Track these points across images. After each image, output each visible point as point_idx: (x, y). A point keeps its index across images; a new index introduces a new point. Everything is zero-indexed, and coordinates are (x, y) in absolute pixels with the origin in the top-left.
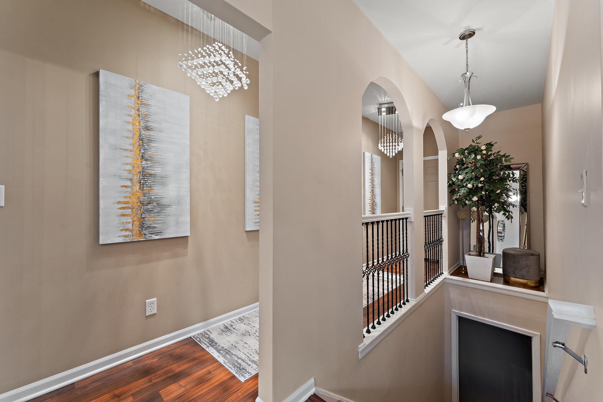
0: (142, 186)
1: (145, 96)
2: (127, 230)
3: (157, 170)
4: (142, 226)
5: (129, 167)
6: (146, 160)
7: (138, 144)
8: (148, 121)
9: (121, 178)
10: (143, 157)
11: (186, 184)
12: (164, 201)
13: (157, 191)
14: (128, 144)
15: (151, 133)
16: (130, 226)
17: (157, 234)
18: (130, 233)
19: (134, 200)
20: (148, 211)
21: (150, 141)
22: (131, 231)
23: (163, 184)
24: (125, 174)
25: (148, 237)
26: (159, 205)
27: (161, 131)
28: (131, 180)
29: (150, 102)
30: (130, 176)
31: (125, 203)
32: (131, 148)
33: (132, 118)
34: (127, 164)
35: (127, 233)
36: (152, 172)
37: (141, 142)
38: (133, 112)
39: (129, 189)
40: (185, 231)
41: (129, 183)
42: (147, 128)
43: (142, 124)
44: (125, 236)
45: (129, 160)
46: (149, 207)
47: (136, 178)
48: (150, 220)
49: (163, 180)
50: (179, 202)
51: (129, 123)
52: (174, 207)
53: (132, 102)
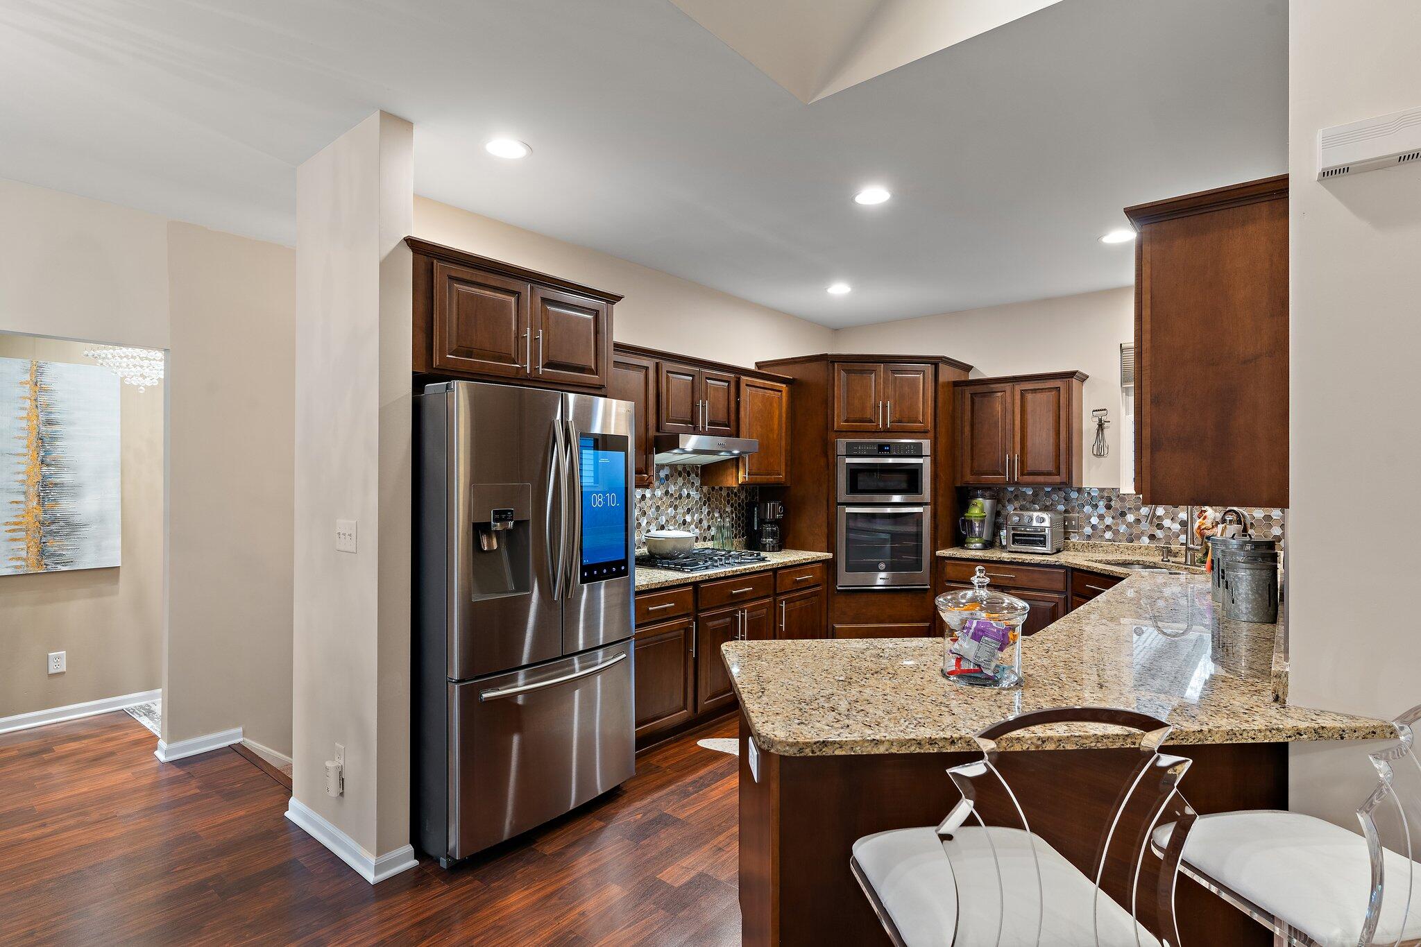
0: (42, 501)
1: (46, 379)
2: (18, 559)
3: (66, 478)
4: (42, 553)
5: (21, 477)
6: (48, 465)
7: (36, 444)
8: (51, 413)
9: (9, 491)
10: (42, 462)
11: (114, 496)
12: (77, 519)
13: (66, 506)
14: (20, 446)
15: (56, 428)
16: (24, 554)
17: (65, 564)
18: (23, 563)
19: (30, 519)
20: (51, 533)
21: (53, 439)
22: (24, 560)
23: (75, 496)
24: (16, 486)
25: (51, 568)
26: (68, 524)
27: (72, 424)
28: (24, 493)
29: (53, 387)
30: (24, 488)
31: (16, 524)
32: (24, 451)
33: (27, 411)
34: (19, 473)
35: (19, 563)
36: (58, 481)
37: (40, 441)
38: (28, 404)
39: (22, 506)
40: (113, 558)
41: (21, 498)
42: (49, 423)
43: (42, 418)
44: (16, 567)
45: (22, 468)
46: (53, 527)
47: (33, 491)
48: (53, 545)
49: (75, 490)
50: (102, 519)
51: (21, 418)
52: (94, 527)
53: (27, 391)
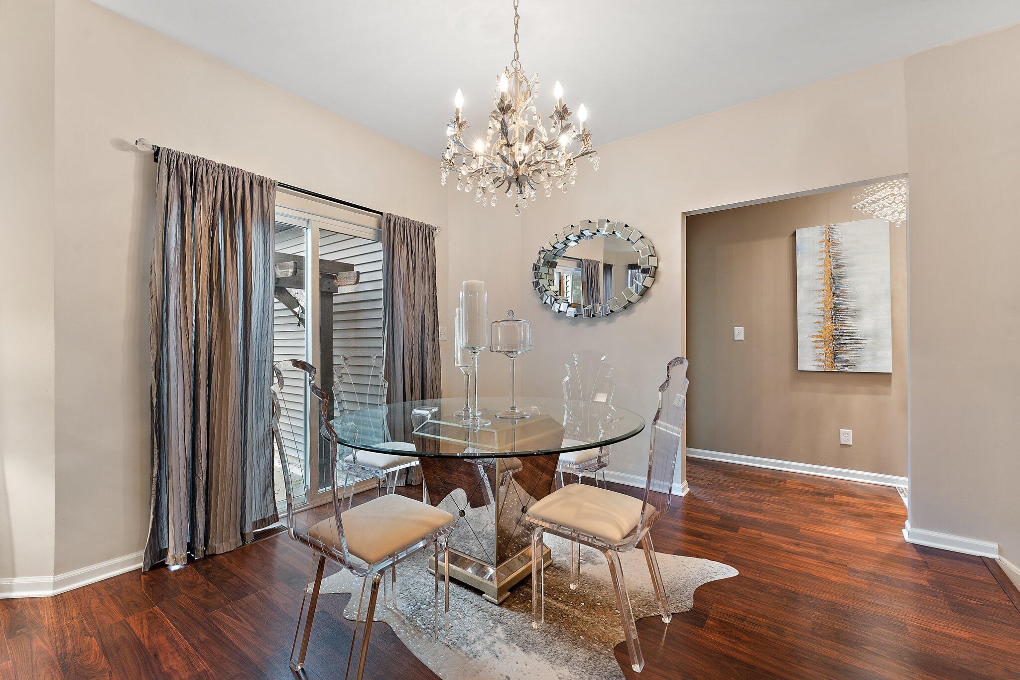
0: (834, 320)
1: (835, 236)
2: (820, 360)
3: (850, 305)
4: (834, 358)
5: (821, 305)
6: (837, 296)
7: (829, 283)
8: (839, 259)
9: (814, 315)
10: (834, 294)
11: (886, 317)
12: (857, 335)
13: (851, 325)
14: (820, 285)
15: (842, 270)
16: (823, 357)
17: (850, 367)
18: (823, 364)
19: (827, 334)
20: (842, 344)
21: (841, 277)
22: (824, 362)
23: (857, 317)
24: (818, 312)
25: (841, 369)
26: (851, 338)
27: (853, 265)
28: (823, 316)
29: (840, 241)
30: (823, 313)
31: (818, 337)
32: (823, 287)
33: (823, 261)
34: (820, 303)
35: (820, 363)
36: (844, 307)
37: (832, 280)
38: (824, 255)
39: (822, 325)
40: (886, 366)
41: (821, 320)
42: (838, 266)
43: (833, 264)
44: (819, 366)
45: (821, 299)
46: (841, 340)
47: (828, 315)
48: (841, 353)
49: (856, 314)
50: (876, 335)
51: (820, 266)
52: (870, 341)
53: (823, 247)
